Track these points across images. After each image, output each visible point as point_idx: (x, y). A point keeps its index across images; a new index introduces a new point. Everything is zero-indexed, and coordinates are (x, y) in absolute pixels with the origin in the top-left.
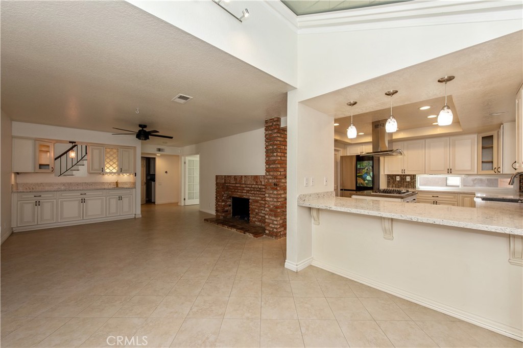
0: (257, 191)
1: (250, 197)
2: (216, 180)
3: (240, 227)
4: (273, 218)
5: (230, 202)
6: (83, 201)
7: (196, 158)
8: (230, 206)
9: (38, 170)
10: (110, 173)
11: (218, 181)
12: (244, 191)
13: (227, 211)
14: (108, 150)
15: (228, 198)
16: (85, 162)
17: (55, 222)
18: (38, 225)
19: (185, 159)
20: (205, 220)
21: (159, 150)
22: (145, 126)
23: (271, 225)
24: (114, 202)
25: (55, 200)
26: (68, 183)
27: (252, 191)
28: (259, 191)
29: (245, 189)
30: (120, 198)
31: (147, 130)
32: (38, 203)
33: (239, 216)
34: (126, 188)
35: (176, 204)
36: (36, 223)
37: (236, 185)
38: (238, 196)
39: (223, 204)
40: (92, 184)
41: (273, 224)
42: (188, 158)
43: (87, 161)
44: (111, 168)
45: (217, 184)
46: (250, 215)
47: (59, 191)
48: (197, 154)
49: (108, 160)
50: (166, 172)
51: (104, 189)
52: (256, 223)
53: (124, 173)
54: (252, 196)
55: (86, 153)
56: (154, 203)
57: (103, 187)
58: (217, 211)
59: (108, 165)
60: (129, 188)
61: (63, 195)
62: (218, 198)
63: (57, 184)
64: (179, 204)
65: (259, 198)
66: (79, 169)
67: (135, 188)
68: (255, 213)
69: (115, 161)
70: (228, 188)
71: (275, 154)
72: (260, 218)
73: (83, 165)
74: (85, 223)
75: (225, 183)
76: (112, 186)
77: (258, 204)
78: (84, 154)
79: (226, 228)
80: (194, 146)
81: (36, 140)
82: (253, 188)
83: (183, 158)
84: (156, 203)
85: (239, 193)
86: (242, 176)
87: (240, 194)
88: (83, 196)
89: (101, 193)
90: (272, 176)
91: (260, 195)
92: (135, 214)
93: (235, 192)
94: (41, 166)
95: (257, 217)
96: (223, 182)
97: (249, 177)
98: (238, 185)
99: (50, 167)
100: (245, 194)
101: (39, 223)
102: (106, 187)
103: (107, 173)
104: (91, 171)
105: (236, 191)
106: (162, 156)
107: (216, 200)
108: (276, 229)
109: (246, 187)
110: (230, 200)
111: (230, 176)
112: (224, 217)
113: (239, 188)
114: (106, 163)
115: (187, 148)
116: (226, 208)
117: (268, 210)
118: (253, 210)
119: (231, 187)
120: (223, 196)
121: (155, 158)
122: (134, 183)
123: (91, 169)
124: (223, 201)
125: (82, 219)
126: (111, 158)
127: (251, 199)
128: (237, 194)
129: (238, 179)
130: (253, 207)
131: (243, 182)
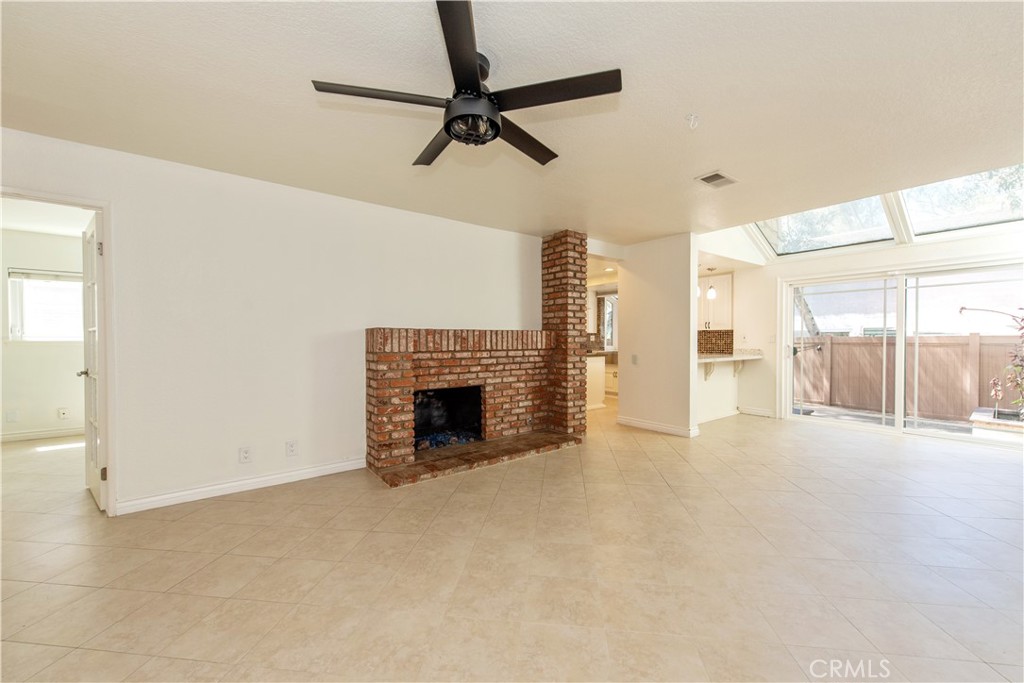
0: (515, 363)
1: (488, 381)
12: (473, 369)
27: (500, 364)
46: (488, 422)
54: (492, 378)
68: (502, 414)
72: (516, 418)
77: (510, 392)
82: (510, 357)
87: (455, 377)
93: (436, 374)
95: (506, 419)
127: (490, 384)
128: (445, 381)
129: (471, 339)
130: (497, 400)
131: (488, 347)
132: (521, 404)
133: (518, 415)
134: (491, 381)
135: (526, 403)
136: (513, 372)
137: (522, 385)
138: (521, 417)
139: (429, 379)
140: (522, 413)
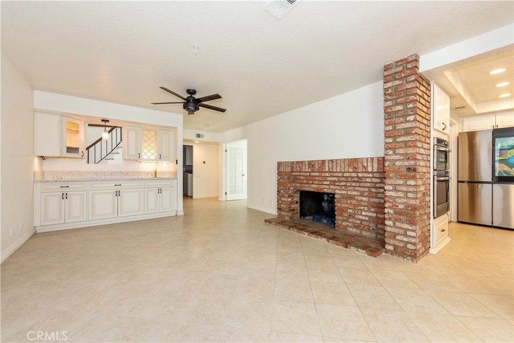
0: (354, 181)
1: (337, 191)
2: (278, 168)
3: (328, 234)
4: (406, 226)
5: (297, 198)
6: (118, 194)
7: (243, 144)
8: (297, 203)
9: (65, 154)
10: (148, 160)
11: (282, 169)
12: (325, 183)
13: (294, 210)
14: (146, 132)
15: (295, 192)
16: (120, 150)
17: (85, 220)
18: (65, 223)
19: (226, 147)
20: (265, 221)
21: (198, 136)
22: (194, 92)
23: (398, 237)
24: (153, 194)
25: (85, 192)
26: (101, 172)
27: (340, 182)
28: (357, 181)
29: (329, 179)
30: (160, 191)
31: (196, 96)
32: (65, 196)
33: (312, 218)
34: (167, 179)
35: (216, 198)
36: (63, 222)
37: (312, 174)
38: (312, 190)
39: (290, 200)
40: (127, 173)
41: (405, 235)
42: (229, 146)
43: (121, 149)
44: (149, 153)
45: (279, 173)
46: (337, 217)
47: (90, 181)
48: (243, 138)
49: (145, 145)
50: (204, 162)
51: (142, 179)
52: (350, 229)
53: (164, 160)
54: (340, 190)
55: (121, 140)
56: (191, 197)
57: (140, 177)
58: (279, 209)
59: (145, 151)
60: (169, 179)
61: (95, 186)
62: (282, 191)
63: (88, 173)
64: (219, 199)
65: (354, 193)
66: (114, 158)
67: (177, 179)
68: (346, 215)
69: (153, 145)
70: (295, 179)
71: (411, 118)
72: (359, 222)
73: (118, 153)
74: (119, 222)
75: (292, 172)
76: (149, 177)
77: (354, 202)
78: (119, 141)
79: (305, 235)
80: (239, 130)
81: (63, 115)
82: (346, 177)
83: (224, 145)
84: (194, 197)
85: (314, 186)
86: (323, 162)
87: (317, 186)
88: (118, 188)
89: (138, 184)
90: (402, 155)
91: (358, 188)
92: (176, 211)
93: (306, 183)
94: (70, 150)
95: (351, 220)
96: (290, 170)
97: (339, 162)
98: (315, 174)
99: (80, 151)
100: (327, 187)
101: (66, 222)
102: (143, 177)
103: (144, 160)
104: (126, 157)
105: (311, 182)
106: (201, 143)
107: (278, 195)
108: (414, 244)
109: (331, 176)
110: (297, 195)
111: (302, 162)
112: (291, 218)
113: (317, 178)
114: (143, 148)
115: (230, 133)
116: (293, 206)
117: (392, 212)
118: (343, 210)
119: (302, 178)
120: (289, 189)
121: (191, 147)
122: (175, 173)
123: (126, 156)
124: (290, 196)
125: (116, 216)
126: (149, 142)
127: (338, 194)
128: (312, 187)
129: (317, 165)
130: (343, 205)
131: (327, 170)
132: (364, 213)
133: (362, 220)
134: (339, 192)
135: (368, 214)
136: (356, 188)
137: (364, 199)
138: (364, 223)
139: (305, 185)
140: (366, 221)
